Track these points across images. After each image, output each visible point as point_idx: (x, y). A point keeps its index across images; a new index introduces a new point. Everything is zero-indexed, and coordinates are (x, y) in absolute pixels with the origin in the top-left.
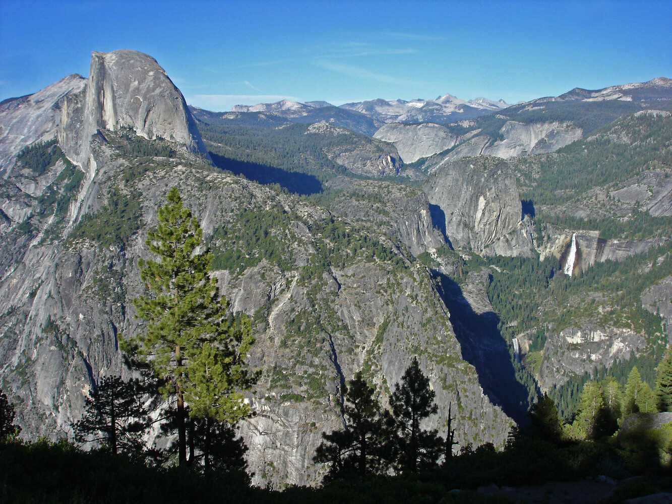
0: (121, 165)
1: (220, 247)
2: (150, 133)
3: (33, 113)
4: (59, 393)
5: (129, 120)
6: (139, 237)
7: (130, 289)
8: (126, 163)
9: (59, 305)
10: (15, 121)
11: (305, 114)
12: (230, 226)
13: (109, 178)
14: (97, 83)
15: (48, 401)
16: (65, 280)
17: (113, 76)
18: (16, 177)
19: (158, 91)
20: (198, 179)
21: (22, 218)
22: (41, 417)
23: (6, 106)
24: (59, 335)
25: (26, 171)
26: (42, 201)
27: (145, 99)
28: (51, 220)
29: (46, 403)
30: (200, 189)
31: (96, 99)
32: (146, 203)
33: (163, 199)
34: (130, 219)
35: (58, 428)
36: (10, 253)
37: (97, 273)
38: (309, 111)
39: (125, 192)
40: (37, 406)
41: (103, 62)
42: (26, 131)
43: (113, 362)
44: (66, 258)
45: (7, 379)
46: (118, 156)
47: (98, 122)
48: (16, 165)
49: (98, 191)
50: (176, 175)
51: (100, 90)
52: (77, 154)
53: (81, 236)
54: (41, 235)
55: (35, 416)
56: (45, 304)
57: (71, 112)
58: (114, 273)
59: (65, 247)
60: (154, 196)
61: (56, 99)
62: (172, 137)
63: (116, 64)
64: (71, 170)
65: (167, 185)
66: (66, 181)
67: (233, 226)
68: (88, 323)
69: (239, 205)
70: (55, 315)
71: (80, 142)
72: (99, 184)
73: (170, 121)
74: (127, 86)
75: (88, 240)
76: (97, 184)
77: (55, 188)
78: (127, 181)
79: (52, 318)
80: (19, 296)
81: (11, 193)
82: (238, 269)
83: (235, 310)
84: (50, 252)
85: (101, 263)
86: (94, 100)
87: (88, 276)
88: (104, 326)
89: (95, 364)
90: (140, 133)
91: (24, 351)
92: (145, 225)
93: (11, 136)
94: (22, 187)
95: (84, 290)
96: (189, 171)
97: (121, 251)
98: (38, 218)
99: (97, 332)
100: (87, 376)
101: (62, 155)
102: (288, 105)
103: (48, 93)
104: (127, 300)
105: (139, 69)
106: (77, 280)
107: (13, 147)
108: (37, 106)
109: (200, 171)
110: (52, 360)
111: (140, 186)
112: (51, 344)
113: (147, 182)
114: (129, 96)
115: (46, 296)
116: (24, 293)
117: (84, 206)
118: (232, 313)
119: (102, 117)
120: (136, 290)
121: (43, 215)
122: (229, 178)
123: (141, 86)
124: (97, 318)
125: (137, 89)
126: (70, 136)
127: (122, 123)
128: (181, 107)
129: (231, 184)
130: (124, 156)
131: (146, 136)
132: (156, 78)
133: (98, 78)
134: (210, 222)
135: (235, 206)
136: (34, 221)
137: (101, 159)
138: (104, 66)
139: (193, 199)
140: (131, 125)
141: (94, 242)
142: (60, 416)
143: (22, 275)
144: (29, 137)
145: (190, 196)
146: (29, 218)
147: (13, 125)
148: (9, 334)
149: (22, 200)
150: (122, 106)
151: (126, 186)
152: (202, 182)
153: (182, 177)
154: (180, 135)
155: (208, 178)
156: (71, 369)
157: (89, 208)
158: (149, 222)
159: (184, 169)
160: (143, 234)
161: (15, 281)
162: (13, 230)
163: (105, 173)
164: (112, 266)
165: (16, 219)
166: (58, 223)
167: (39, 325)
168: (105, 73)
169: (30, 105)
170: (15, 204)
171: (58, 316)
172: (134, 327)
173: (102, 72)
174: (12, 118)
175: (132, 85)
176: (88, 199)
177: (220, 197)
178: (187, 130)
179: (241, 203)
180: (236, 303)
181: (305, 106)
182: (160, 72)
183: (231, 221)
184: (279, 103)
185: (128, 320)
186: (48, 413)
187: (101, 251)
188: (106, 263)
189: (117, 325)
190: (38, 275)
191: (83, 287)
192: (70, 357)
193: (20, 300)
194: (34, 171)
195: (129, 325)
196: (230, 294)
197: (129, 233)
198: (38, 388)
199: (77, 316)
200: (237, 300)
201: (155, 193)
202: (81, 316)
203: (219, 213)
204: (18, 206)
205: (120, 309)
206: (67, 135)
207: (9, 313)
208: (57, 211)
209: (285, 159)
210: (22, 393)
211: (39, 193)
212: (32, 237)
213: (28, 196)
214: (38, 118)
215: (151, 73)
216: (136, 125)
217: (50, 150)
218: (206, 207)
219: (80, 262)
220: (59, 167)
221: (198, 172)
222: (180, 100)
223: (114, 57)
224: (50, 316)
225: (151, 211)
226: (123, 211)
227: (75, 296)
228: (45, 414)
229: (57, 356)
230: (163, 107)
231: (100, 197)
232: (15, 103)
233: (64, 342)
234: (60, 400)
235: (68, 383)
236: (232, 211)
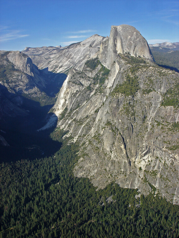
0: (129, 67)
1: (169, 97)
2: (136, 55)
3: (82, 48)
4: (112, 147)
5: (128, 50)
6: (138, 93)
7: (137, 111)
8: (131, 66)
9: (112, 116)
10: (76, 51)
11: (175, 47)
12: (173, 89)
13: (125, 71)
14: (114, 37)
15: (108, 149)
16: (114, 108)
17: (121, 34)
18: (85, 71)
19: (138, 39)
20: (159, 72)
21: (87, 85)
22: (106, 155)
23: (72, 46)
24: (112, 127)
25: (88, 69)
26: (94, 79)
27: (133, 42)
28: (97, 86)
29: (107, 150)
30: (160, 76)
31: (113, 43)
32: (140, 81)
33: (146, 79)
34: (135, 86)
35: (112, 159)
36: (84, 97)
37: (124, 105)
38: (176, 46)
39: (132, 76)
40: (104, 150)
41: (117, 29)
42: (80, 55)
43: (132, 137)
44: (113, 99)
45: (90, 140)
46: (127, 63)
47: (114, 51)
48: (85, 66)
49: (122, 76)
50: (150, 70)
51: (115, 40)
52: (106, 63)
53: (118, 92)
54: (94, 91)
55: (103, 154)
56: (105, 115)
57: (103, 48)
58: (131, 106)
59: (112, 96)
60: (143, 78)
61: (90, 43)
62: (144, 56)
63: (122, 30)
64: (103, 68)
65: (147, 74)
66: (102, 72)
67: (174, 90)
68: (123, 123)
69: (176, 82)
70: (110, 119)
71: (107, 58)
72: (122, 73)
73: (143, 50)
74: (127, 38)
75: (120, 94)
76: (121, 73)
77: (98, 75)
78: (132, 72)
79: (109, 121)
80: (89, 112)
81: (83, 76)
82: (177, 106)
83: (176, 121)
84: (101, 97)
85: (126, 102)
86: (112, 43)
87: (121, 106)
88: (128, 124)
89: (125, 137)
90: (132, 55)
91: (97, 131)
92: (140, 88)
93: (75, 57)
94: (87, 74)
95: (120, 111)
96: (155, 69)
97: (133, 98)
98: (93, 85)
99: (126, 127)
100: (123, 142)
101: (100, 63)
102: (167, 44)
103: (87, 41)
104: (136, 115)
105: (130, 31)
106: (117, 108)
107: (76, 60)
108: (83, 46)
109: (159, 69)
110: (110, 135)
111: (137, 74)
112: (109, 129)
113: (140, 73)
114: (128, 41)
115: (105, 113)
116: (91, 111)
117: (116, 81)
118: (175, 122)
119: (116, 49)
120: (139, 112)
121: (94, 84)
122: (171, 72)
123: (132, 38)
124: (125, 121)
125: (130, 39)
126: (103, 56)
127: (125, 51)
128: (147, 45)
129: (172, 74)
130: (129, 63)
131: (134, 56)
132: (137, 35)
133: (114, 35)
134: (165, 88)
135: (174, 82)
136: (91, 86)
137: (121, 64)
138: (117, 31)
139: (158, 79)
140: (129, 52)
141: (123, 94)
142: (112, 155)
143: (90, 105)
144: (81, 57)
145: (156, 78)
146: (90, 85)
147: (75, 53)
148: (87, 125)
149: (87, 79)
150: (125, 45)
151: (132, 74)
152: (160, 73)
153: (153, 71)
154: (146, 55)
155: (162, 72)
156: (117, 139)
157: (119, 82)
158: (142, 87)
159: (153, 68)
160: (140, 92)
161: (88, 107)
162: (85, 89)
163: (124, 69)
164: (130, 103)
165: (85, 85)
166: (100, 87)
167: (103, 123)
168: (117, 33)
169: (81, 46)
170: (85, 80)
171: (111, 120)
172: (139, 125)
173: (116, 33)
174: (75, 50)
175: (128, 37)
176: (117, 79)
177: (168, 79)
178: (149, 53)
179: (176, 81)
180: (177, 119)
181: (174, 44)
182: (138, 32)
183: (173, 88)
184: (164, 43)
185: (137, 122)
186: (108, 153)
187: (125, 97)
188: (128, 102)
189: (133, 124)
190: (96, 105)
191: (120, 110)
192: (117, 135)
193: (90, 113)
194: (91, 69)
195: (137, 124)
196: (174, 115)
197: (135, 91)
198: (104, 144)
199: (119, 120)
200: (177, 117)
201: (143, 77)
202: (120, 120)
203: (168, 85)
204: (86, 81)
205: (134, 119)
206: (102, 56)
207: (86, 117)
208: (99, 83)
209: (175, 64)
210: (99, 146)
211: (93, 76)
212: (91, 92)
213: (89, 77)
214: (84, 50)
215: (135, 33)
216: (131, 52)
217: (96, 61)
218: (163, 82)
219: (118, 101)
220: (99, 67)
221: (158, 69)
222: (146, 42)
223: (121, 27)
224: (108, 120)
225: (142, 83)
226: (132, 83)
227: (117, 113)
228: (107, 153)
229: (112, 134)
230: (140, 45)
231: (123, 78)
232: (75, 45)
233: (114, 129)
234: (113, 149)
235: (116, 143)
236: (173, 84)
